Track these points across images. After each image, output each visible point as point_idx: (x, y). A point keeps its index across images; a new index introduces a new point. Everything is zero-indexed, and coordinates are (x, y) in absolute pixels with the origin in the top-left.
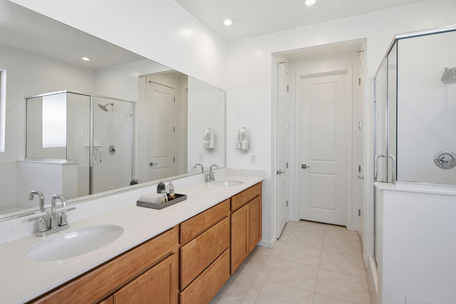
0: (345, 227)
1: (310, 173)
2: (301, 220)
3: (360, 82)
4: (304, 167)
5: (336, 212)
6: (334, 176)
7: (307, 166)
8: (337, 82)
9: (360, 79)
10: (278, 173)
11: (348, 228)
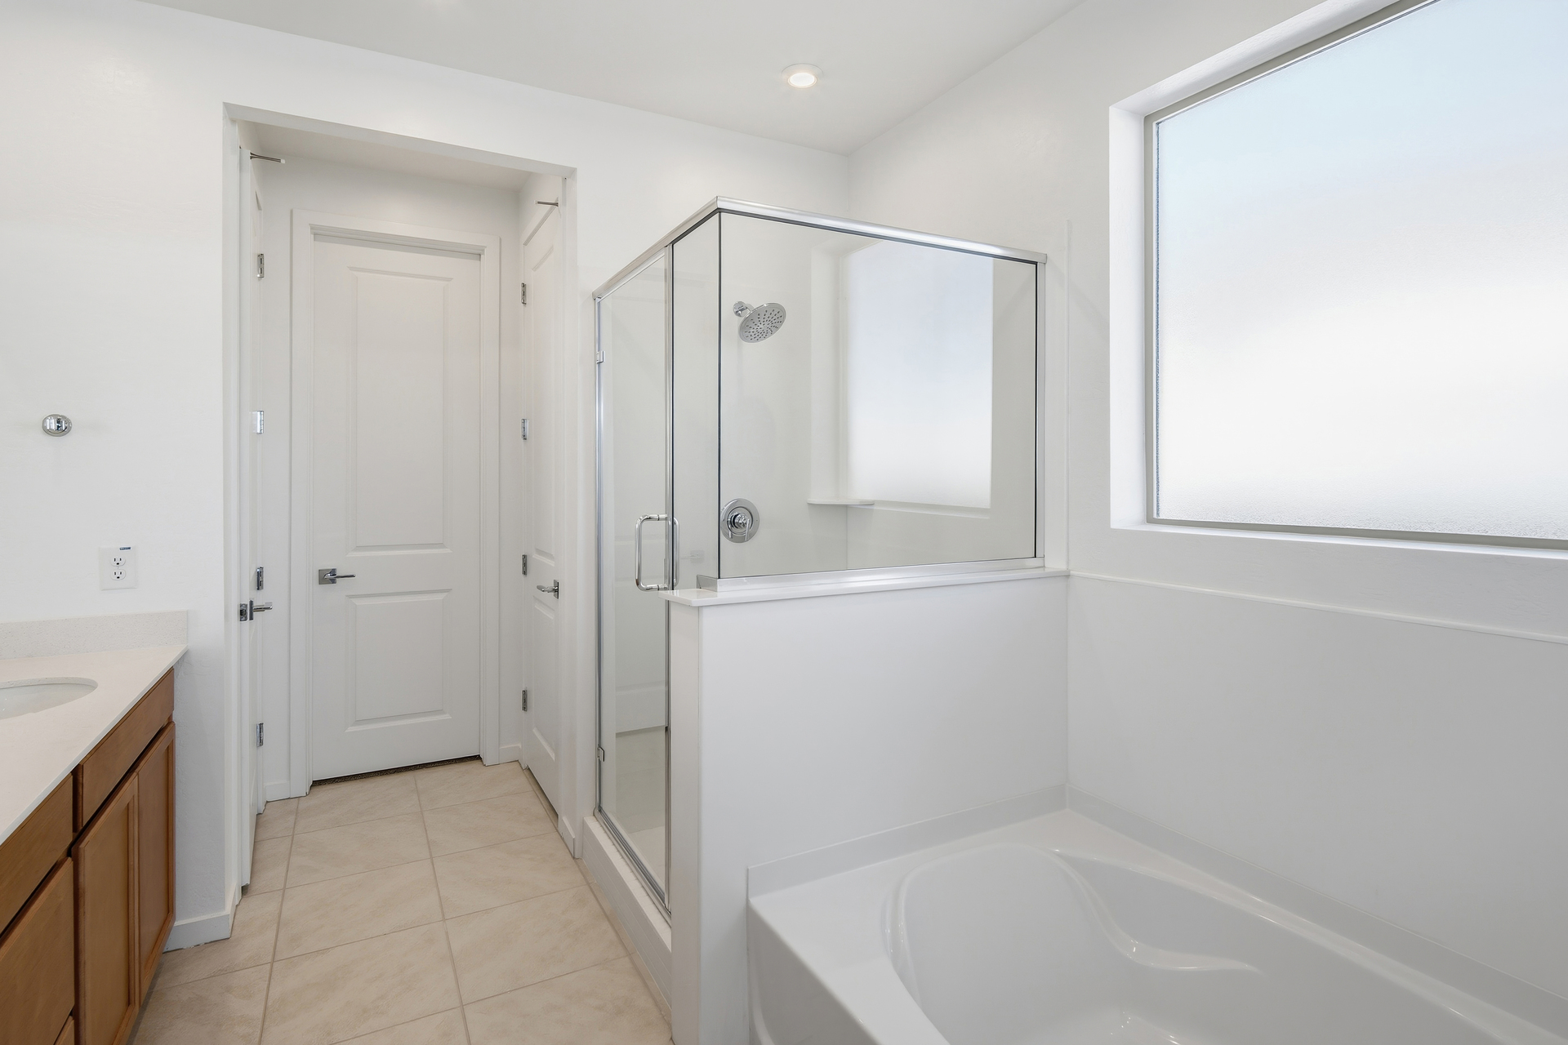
0: (477, 758)
1: (354, 600)
2: (316, 784)
3: (524, 294)
4: (329, 577)
5: (447, 717)
6: (440, 597)
7: (338, 573)
8: (449, 280)
9: (524, 285)
10: (242, 613)
11: (487, 760)
